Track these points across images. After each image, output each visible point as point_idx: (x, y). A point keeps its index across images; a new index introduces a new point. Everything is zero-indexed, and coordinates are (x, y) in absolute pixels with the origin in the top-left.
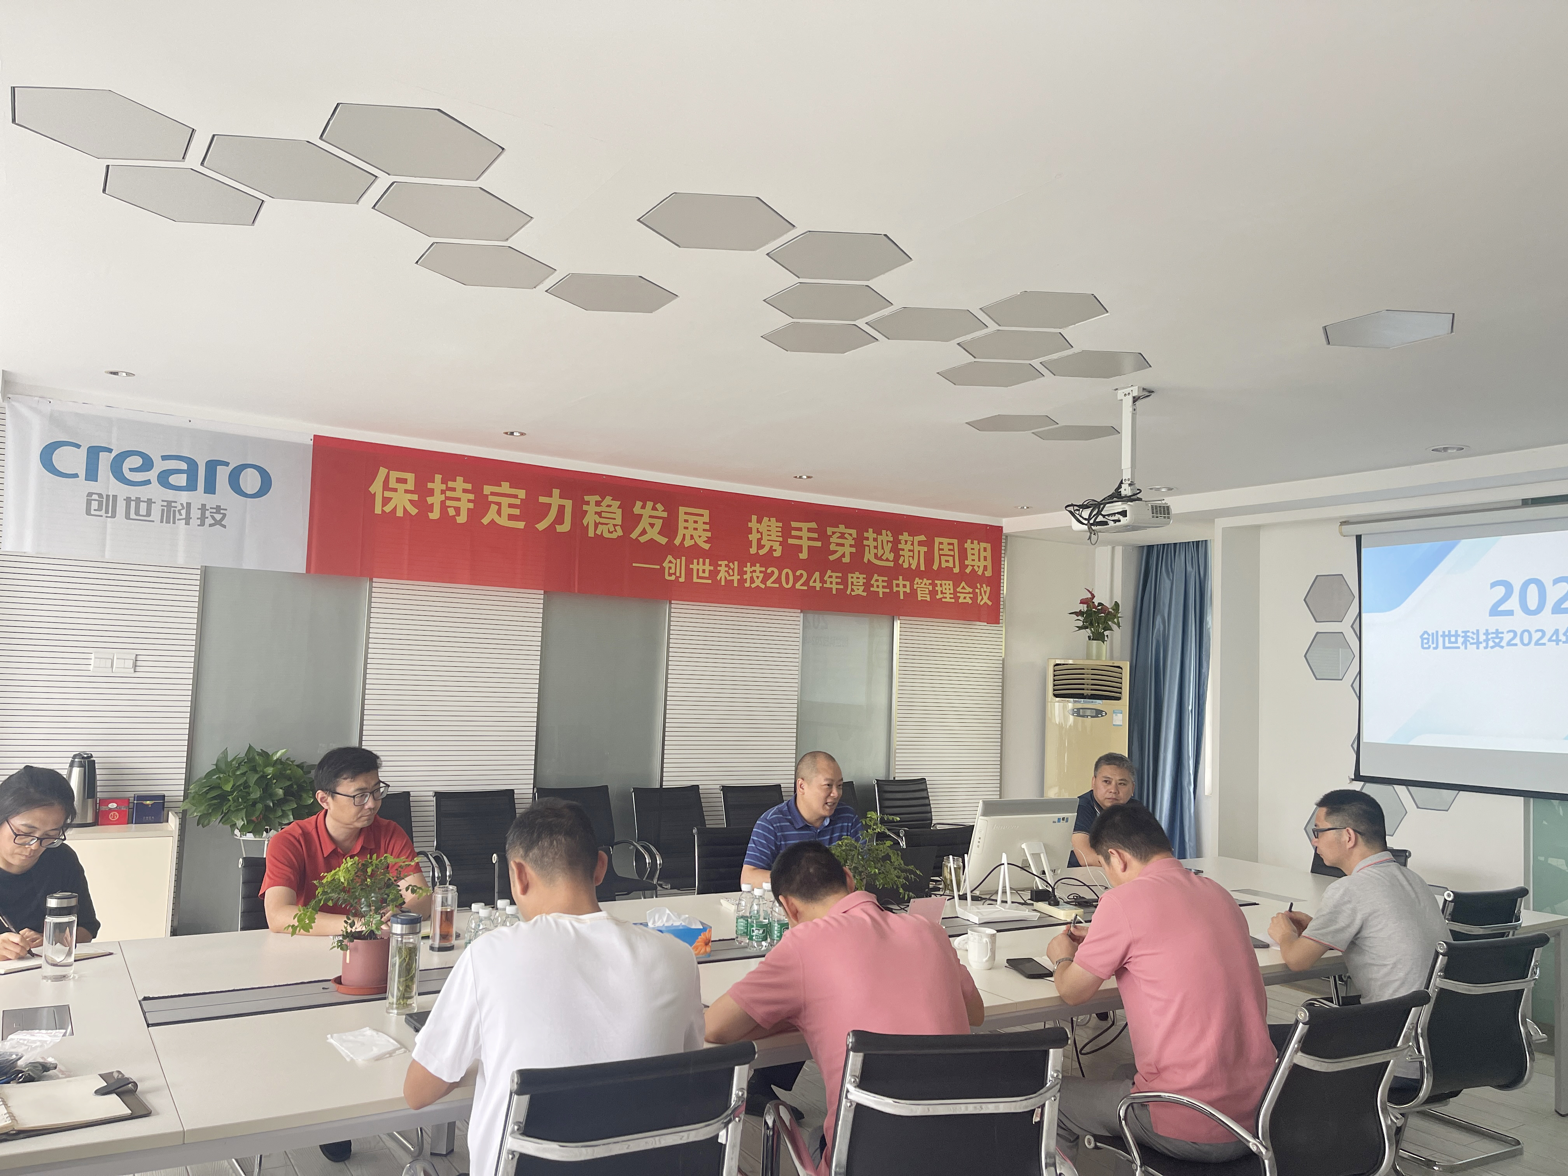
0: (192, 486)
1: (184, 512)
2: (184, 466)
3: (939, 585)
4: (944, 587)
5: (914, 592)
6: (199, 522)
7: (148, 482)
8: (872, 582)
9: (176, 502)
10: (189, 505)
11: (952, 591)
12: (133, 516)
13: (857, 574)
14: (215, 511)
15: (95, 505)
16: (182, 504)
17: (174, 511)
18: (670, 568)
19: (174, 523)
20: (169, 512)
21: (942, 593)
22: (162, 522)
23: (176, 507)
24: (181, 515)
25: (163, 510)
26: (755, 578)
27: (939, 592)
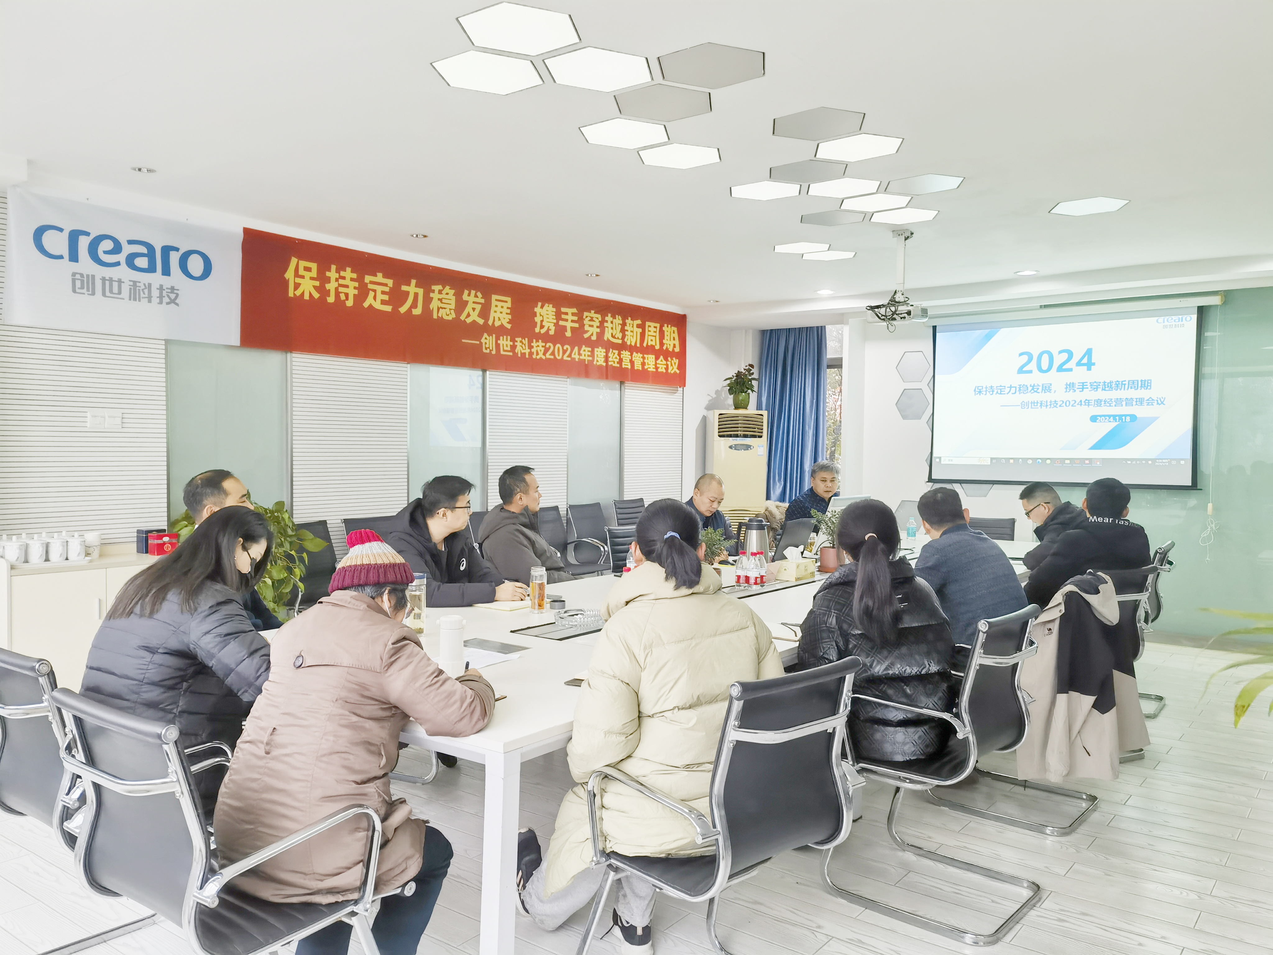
1: (146, 291)
2: (144, 250)
6: (158, 300)
7: (118, 264)
9: (140, 282)
10: (150, 285)
12: (108, 294)
14: (169, 291)
16: (145, 285)
17: (139, 290)
19: (140, 301)
20: (135, 289)
22: (130, 299)
23: (140, 287)
24: (144, 294)
25: (130, 289)
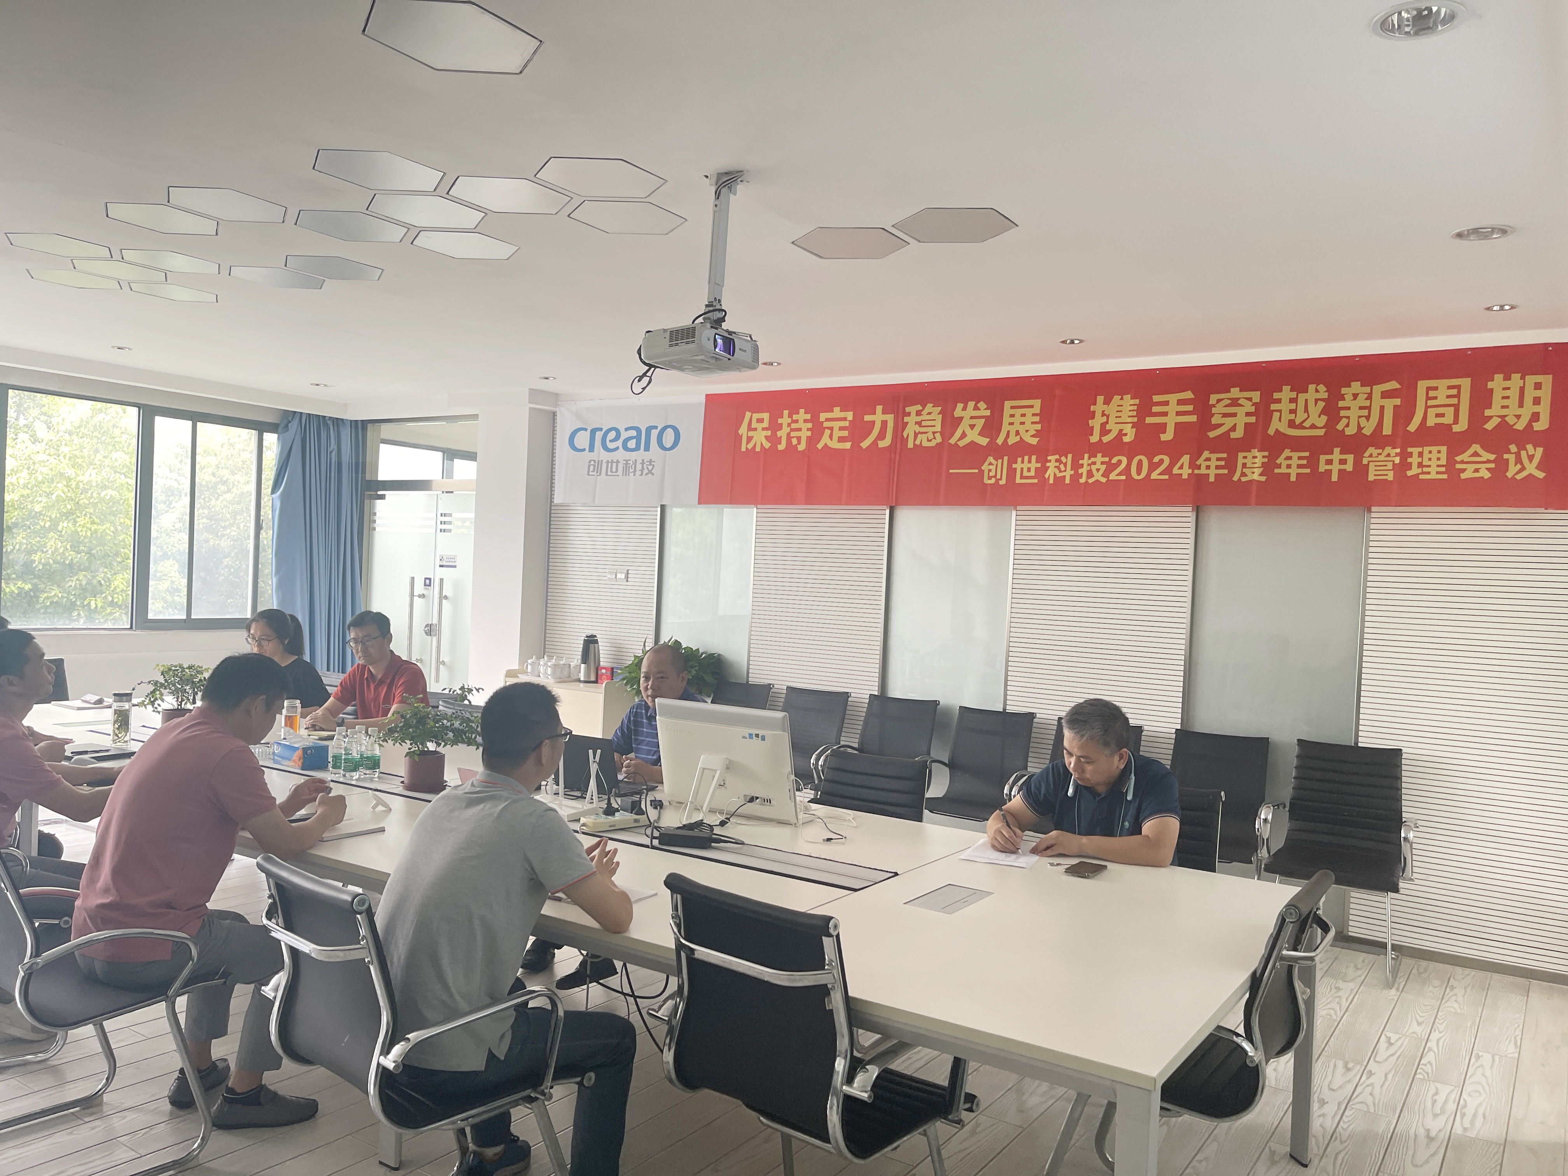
0: (637, 448)
1: (634, 466)
2: (635, 434)
3: (1415, 455)
4: (1426, 456)
5: (1361, 469)
6: (641, 471)
7: (618, 448)
8: (1278, 461)
9: (630, 460)
10: (636, 460)
11: (1443, 461)
12: (609, 473)
13: (1255, 452)
14: (650, 463)
15: (592, 468)
17: (630, 465)
18: (990, 471)
19: (629, 475)
20: (626, 466)
21: (1420, 465)
22: (623, 474)
24: (632, 469)
26: (1095, 472)
27: (1415, 466)
